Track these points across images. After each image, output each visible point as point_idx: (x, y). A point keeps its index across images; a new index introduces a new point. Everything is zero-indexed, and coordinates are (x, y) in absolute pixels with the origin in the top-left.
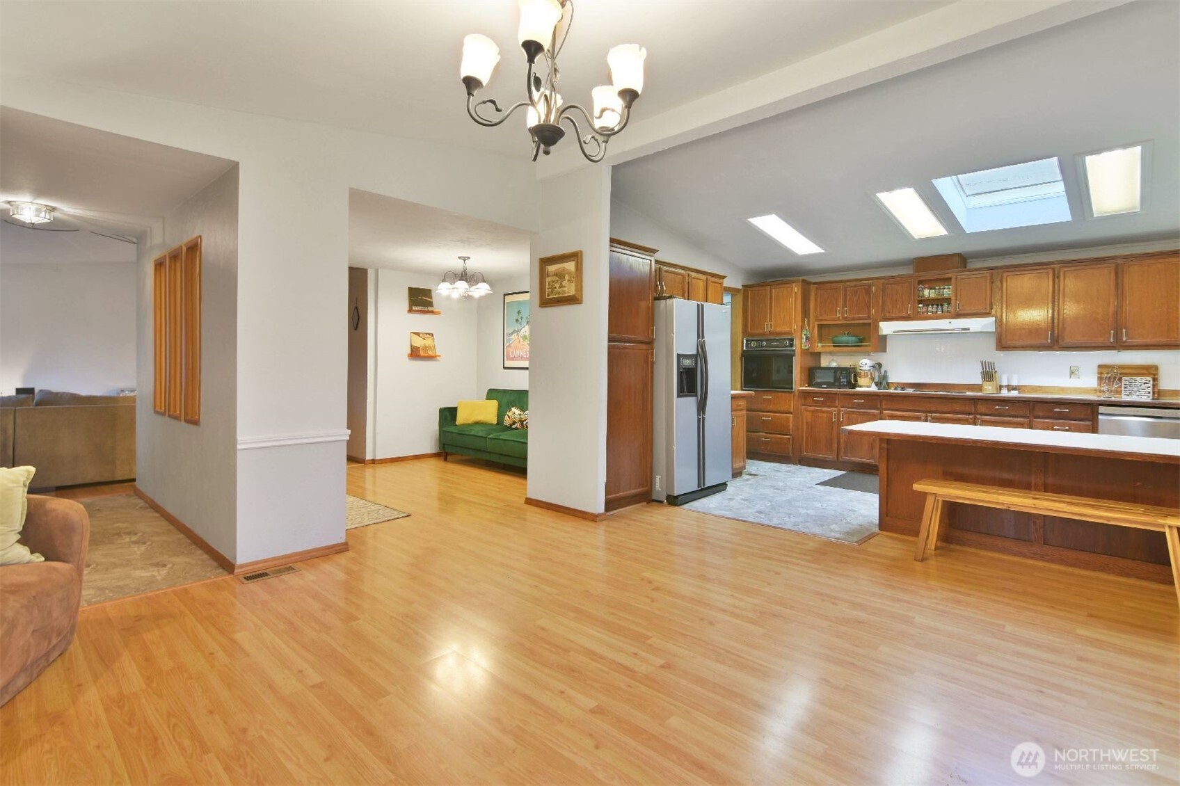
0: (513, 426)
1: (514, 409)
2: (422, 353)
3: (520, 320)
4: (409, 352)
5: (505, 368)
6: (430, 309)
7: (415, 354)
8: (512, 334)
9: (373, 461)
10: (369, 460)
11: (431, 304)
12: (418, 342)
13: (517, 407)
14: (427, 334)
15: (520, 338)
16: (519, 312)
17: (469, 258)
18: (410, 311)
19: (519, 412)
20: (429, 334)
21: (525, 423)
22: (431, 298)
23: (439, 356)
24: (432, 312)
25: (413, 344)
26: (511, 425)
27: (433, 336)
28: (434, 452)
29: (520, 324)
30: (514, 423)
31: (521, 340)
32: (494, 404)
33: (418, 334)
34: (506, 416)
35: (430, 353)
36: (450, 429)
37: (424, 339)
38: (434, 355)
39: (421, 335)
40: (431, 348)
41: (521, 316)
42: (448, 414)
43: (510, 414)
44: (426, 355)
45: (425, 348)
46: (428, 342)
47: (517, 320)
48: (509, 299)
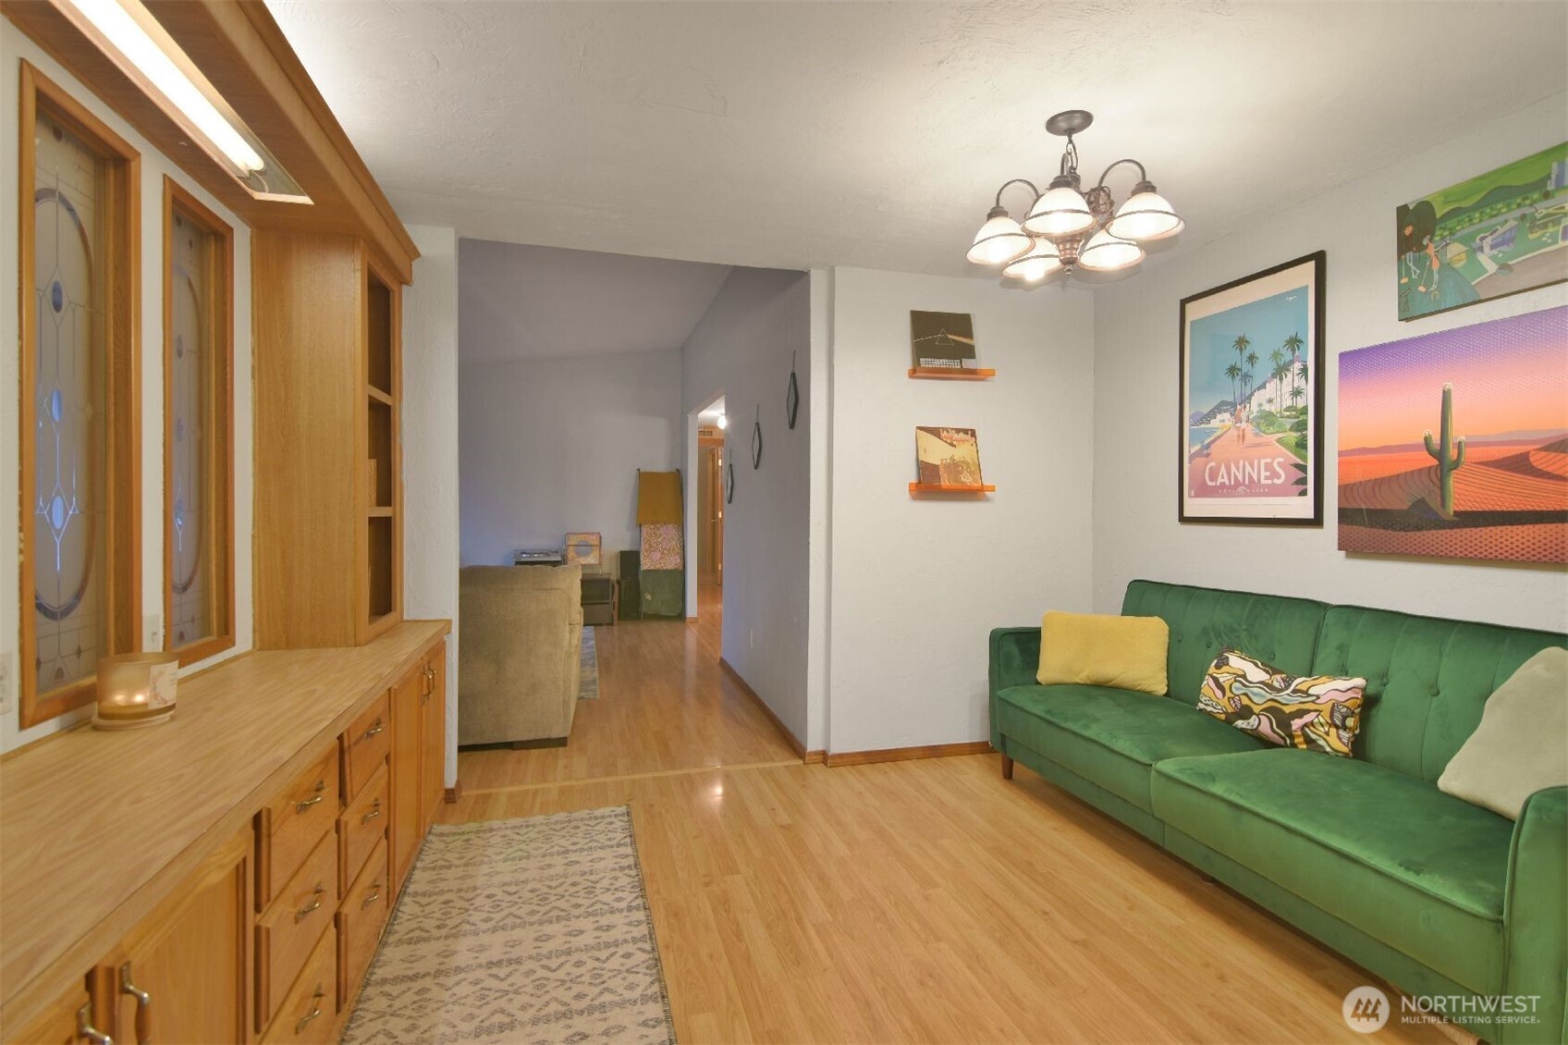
0: (1240, 723)
1: (1236, 662)
2: (945, 482)
3: (1246, 367)
4: (912, 477)
5: (1183, 519)
6: (968, 364)
7: (929, 484)
8: (1212, 414)
9: (824, 757)
10: (812, 752)
11: (969, 352)
12: (937, 453)
13: (1250, 655)
14: (958, 431)
15: (1244, 425)
16: (1241, 343)
17: (1087, 119)
18: (914, 373)
19: (1264, 676)
20: (965, 431)
21: (1296, 724)
22: (970, 336)
23: (992, 489)
24: (972, 374)
25: (921, 459)
26: (1230, 719)
27: (973, 433)
28: (977, 739)
29: (1246, 377)
30: (1245, 712)
31: (1249, 429)
32: (1153, 631)
33: (935, 432)
34: (1208, 681)
35: (967, 479)
36: (1021, 697)
37: (952, 445)
38: (977, 485)
39: (944, 434)
40: (968, 464)
41: (1247, 353)
42: (1013, 649)
43: (1224, 678)
44: (955, 485)
45: (955, 467)
46: (963, 452)
47: (1233, 371)
48: (1194, 311)
